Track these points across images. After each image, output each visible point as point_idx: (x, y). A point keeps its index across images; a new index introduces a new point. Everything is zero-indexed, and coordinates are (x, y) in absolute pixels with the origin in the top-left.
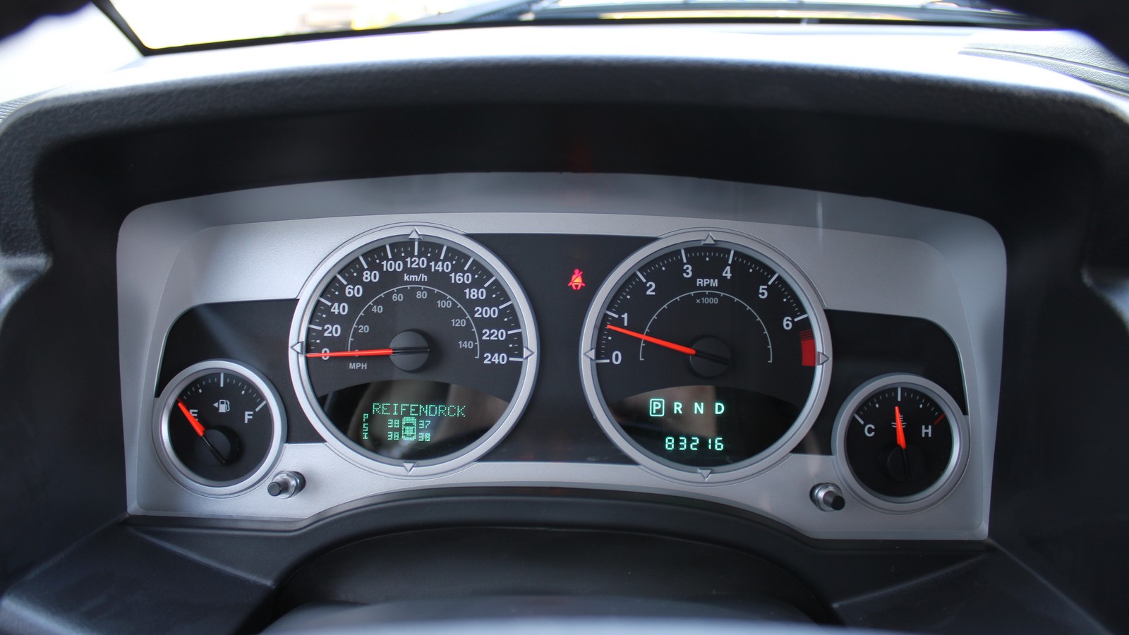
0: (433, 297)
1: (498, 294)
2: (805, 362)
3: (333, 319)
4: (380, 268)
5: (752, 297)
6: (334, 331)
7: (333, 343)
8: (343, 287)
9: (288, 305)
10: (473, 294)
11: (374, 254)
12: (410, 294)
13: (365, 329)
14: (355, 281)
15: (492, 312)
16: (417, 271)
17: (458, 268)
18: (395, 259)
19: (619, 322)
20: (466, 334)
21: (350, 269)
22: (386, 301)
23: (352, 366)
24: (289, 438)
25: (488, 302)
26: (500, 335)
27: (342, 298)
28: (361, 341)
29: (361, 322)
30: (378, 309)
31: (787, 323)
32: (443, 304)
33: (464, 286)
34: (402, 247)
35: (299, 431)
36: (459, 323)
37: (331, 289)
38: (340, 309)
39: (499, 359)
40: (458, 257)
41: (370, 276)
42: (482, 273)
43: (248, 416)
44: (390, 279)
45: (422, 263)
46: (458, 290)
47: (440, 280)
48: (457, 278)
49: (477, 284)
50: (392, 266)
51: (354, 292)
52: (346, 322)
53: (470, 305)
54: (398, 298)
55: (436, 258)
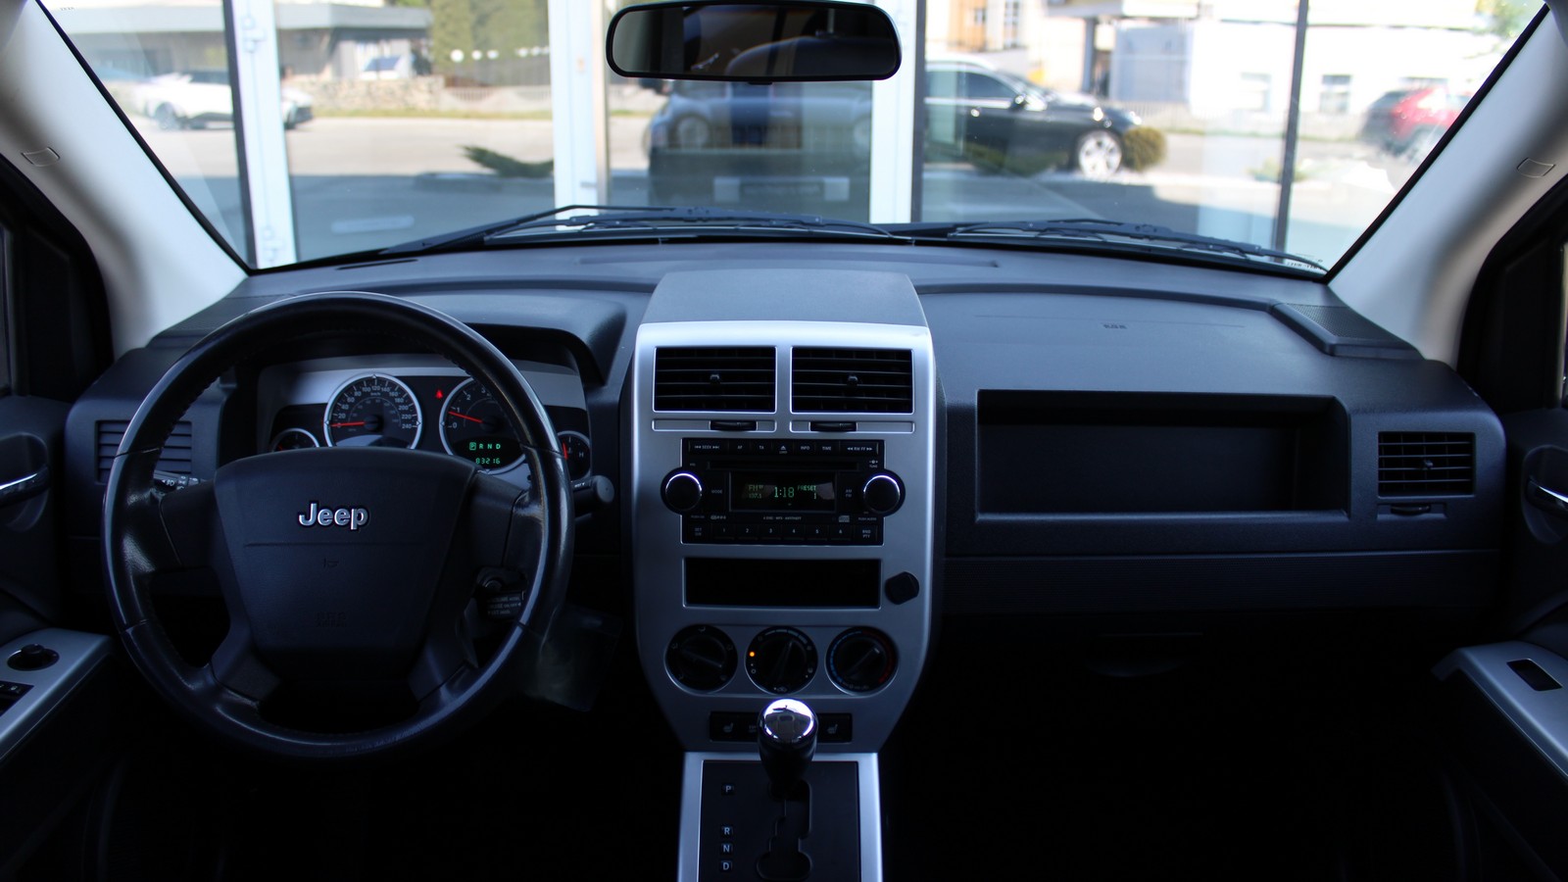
0: (382, 402)
1: (408, 400)
3: (343, 411)
4: (361, 390)
6: (342, 416)
7: (342, 421)
8: (346, 398)
9: (325, 405)
10: (398, 400)
11: (359, 384)
12: (373, 401)
13: (355, 415)
14: (351, 396)
15: (406, 408)
16: (376, 391)
17: (392, 390)
18: (368, 386)
19: (456, 411)
20: (395, 416)
21: (349, 390)
22: (364, 404)
23: (350, 429)
25: (404, 404)
26: (409, 417)
27: (346, 403)
28: (353, 420)
29: (354, 412)
30: (360, 407)
32: (386, 405)
33: (394, 397)
34: (370, 381)
36: (393, 412)
37: (340, 398)
38: (345, 407)
39: (408, 426)
40: (392, 385)
41: (357, 394)
42: (402, 391)
44: (365, 394)
45: (378, 388)
46: (392, 399)
47: (386, 395)
48: (392, 394)
49: (400, 396)
50: (366, 389)
51: (351, 400)
52: (347, 412)
53: (398, 404)
54: (369, 402)
55: (384, 386)
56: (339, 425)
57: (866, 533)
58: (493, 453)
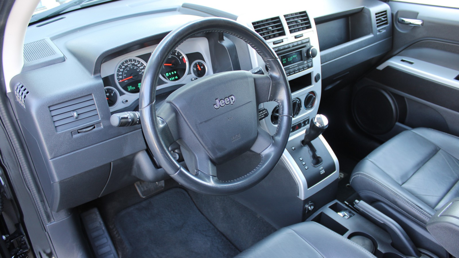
0: (133, 68)
1: (142, 64)
2: (184, 62)
3: (120, 75)
4: (124, 65)
5: (175, 55)
6: (121, 77)
7: (121, 79)
8: (120, 70)
9: (114, 75)
10: (139, 65)
11: (123, 63)
12: (130, 68)
13: (125, 75)
14: (121, 68)
17: (135, 62)
18: (126, 63)
20: (140, 71)
21: (120, 67)
22: (127, 70)
23: (125, 81)
24: (120, 95)
25: (141, 66)
26: (144, 70)
28: (125, 77)
29: (124, 74)
30: (126, 72)
31: (181, 57)
32: (135, 68)
33: (137, 64)
34: (126, 61)
35: (122, 94)
36: (138, 70)
37: (119, 71)
38: (120, 73)
40: (135, 60)
41: (123, 67)
42: (139, 62)
43: (112, 94)
44: (126, 67)
45: (130, 63)
46: (136, 65)
47: (133, 65)
48: (136, 64)
49: (139, 64)
50: (126, 65)
51: (122, 70)
52: (122, 75)
53: (139, 67)
54: (128, 69)
55: (132, 61)
56: (121, 81)
57: (310, 65)
58: (174, 75)
